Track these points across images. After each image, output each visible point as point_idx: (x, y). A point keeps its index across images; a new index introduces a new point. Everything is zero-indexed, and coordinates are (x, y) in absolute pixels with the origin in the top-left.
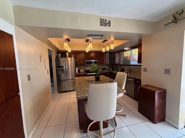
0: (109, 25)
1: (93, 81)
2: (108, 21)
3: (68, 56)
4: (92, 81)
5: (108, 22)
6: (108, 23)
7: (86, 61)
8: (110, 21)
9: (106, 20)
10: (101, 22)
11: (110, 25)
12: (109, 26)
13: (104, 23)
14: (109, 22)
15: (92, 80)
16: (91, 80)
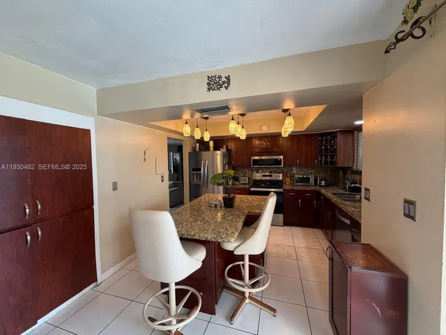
0: (226, 85)
1: (218, 206)
2: (226, 77)
3: (212, 149)
4: (216, 206)
5: (225, 80)
6: (224, 82)
7: (252, 158)
8: (229, 76)
9: (220, 77)
10: (208, 84)
11: (229, 84)
12: (226, 88)
13: (215, 83)
14: (228, 78)
15: (217, 203)
16: (214, 202)
